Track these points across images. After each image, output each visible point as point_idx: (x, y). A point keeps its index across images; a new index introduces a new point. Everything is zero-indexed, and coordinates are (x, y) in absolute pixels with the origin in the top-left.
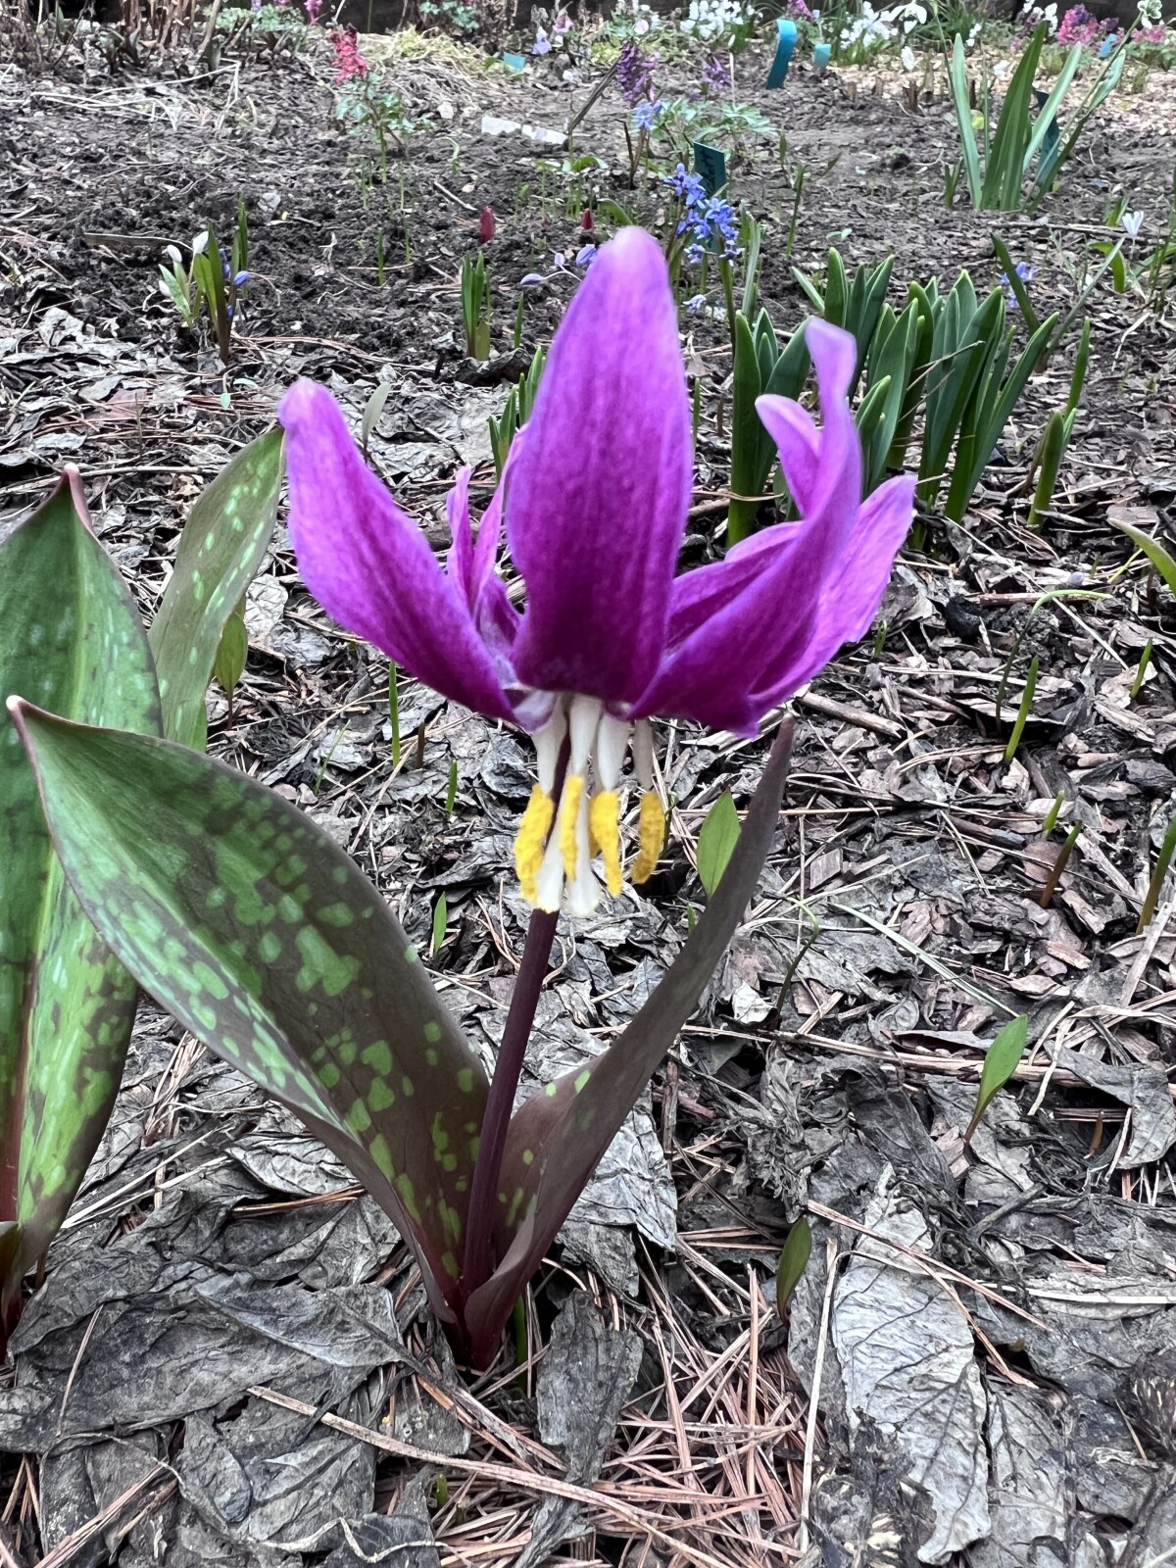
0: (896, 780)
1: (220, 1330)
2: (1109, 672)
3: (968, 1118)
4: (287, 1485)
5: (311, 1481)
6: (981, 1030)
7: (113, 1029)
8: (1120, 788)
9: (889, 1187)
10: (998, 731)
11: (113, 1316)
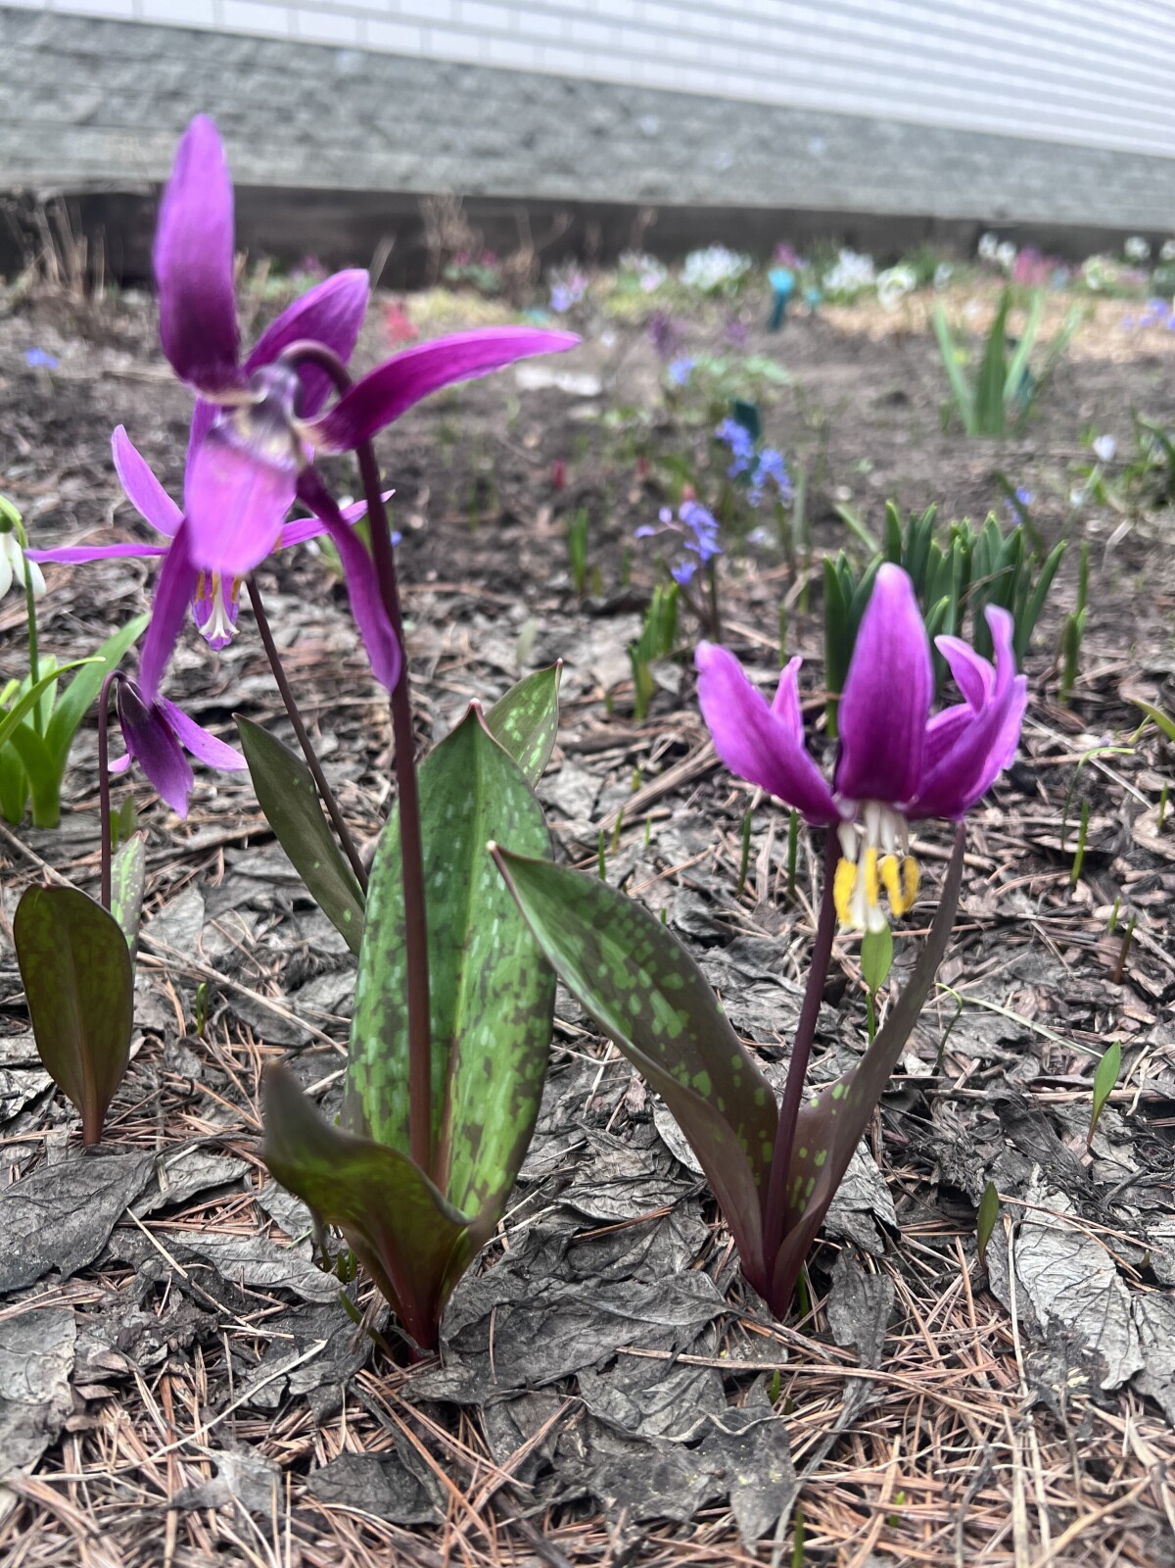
0: (994, 902)
1: (585, 1316)
2: (1138, 810)
3: (1086, 1130)
4: (662, 1404)
5: (679, 1398)
6: (1086, 1073)
7: (536, 1067)
8: (1159, 896)
9: (1040, 1180)
10: (1063, 860)
11: (505, 1314)
